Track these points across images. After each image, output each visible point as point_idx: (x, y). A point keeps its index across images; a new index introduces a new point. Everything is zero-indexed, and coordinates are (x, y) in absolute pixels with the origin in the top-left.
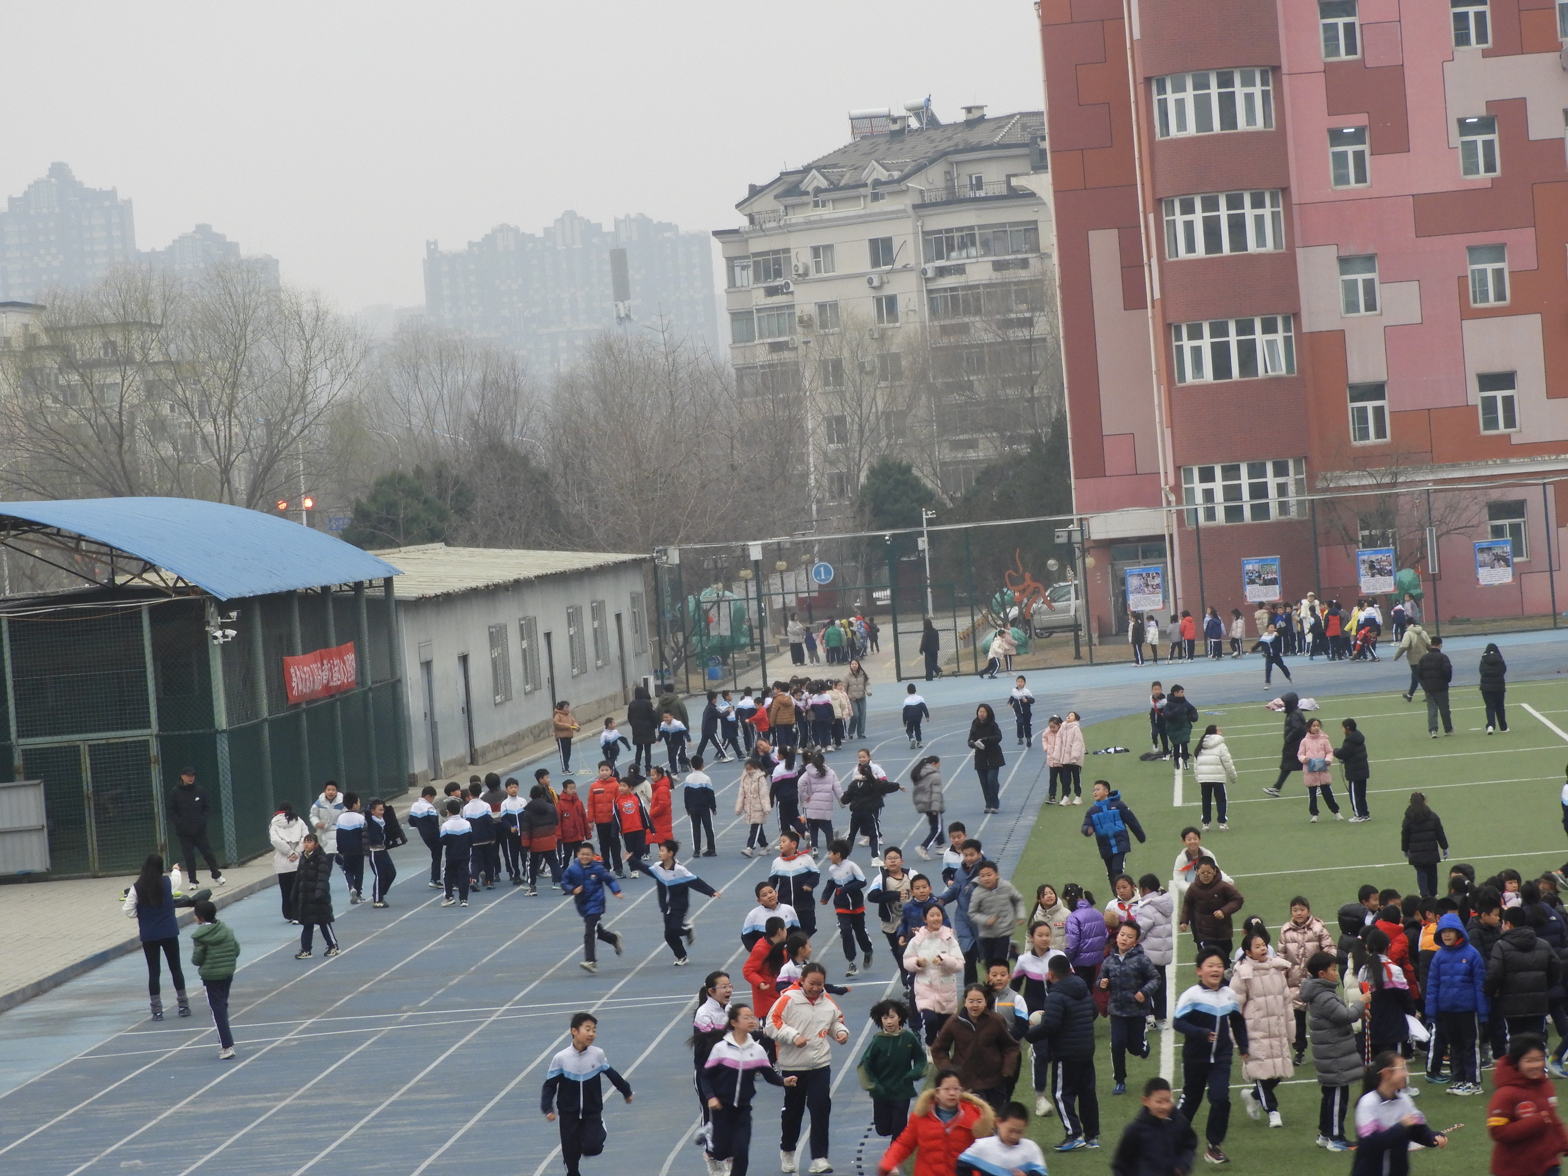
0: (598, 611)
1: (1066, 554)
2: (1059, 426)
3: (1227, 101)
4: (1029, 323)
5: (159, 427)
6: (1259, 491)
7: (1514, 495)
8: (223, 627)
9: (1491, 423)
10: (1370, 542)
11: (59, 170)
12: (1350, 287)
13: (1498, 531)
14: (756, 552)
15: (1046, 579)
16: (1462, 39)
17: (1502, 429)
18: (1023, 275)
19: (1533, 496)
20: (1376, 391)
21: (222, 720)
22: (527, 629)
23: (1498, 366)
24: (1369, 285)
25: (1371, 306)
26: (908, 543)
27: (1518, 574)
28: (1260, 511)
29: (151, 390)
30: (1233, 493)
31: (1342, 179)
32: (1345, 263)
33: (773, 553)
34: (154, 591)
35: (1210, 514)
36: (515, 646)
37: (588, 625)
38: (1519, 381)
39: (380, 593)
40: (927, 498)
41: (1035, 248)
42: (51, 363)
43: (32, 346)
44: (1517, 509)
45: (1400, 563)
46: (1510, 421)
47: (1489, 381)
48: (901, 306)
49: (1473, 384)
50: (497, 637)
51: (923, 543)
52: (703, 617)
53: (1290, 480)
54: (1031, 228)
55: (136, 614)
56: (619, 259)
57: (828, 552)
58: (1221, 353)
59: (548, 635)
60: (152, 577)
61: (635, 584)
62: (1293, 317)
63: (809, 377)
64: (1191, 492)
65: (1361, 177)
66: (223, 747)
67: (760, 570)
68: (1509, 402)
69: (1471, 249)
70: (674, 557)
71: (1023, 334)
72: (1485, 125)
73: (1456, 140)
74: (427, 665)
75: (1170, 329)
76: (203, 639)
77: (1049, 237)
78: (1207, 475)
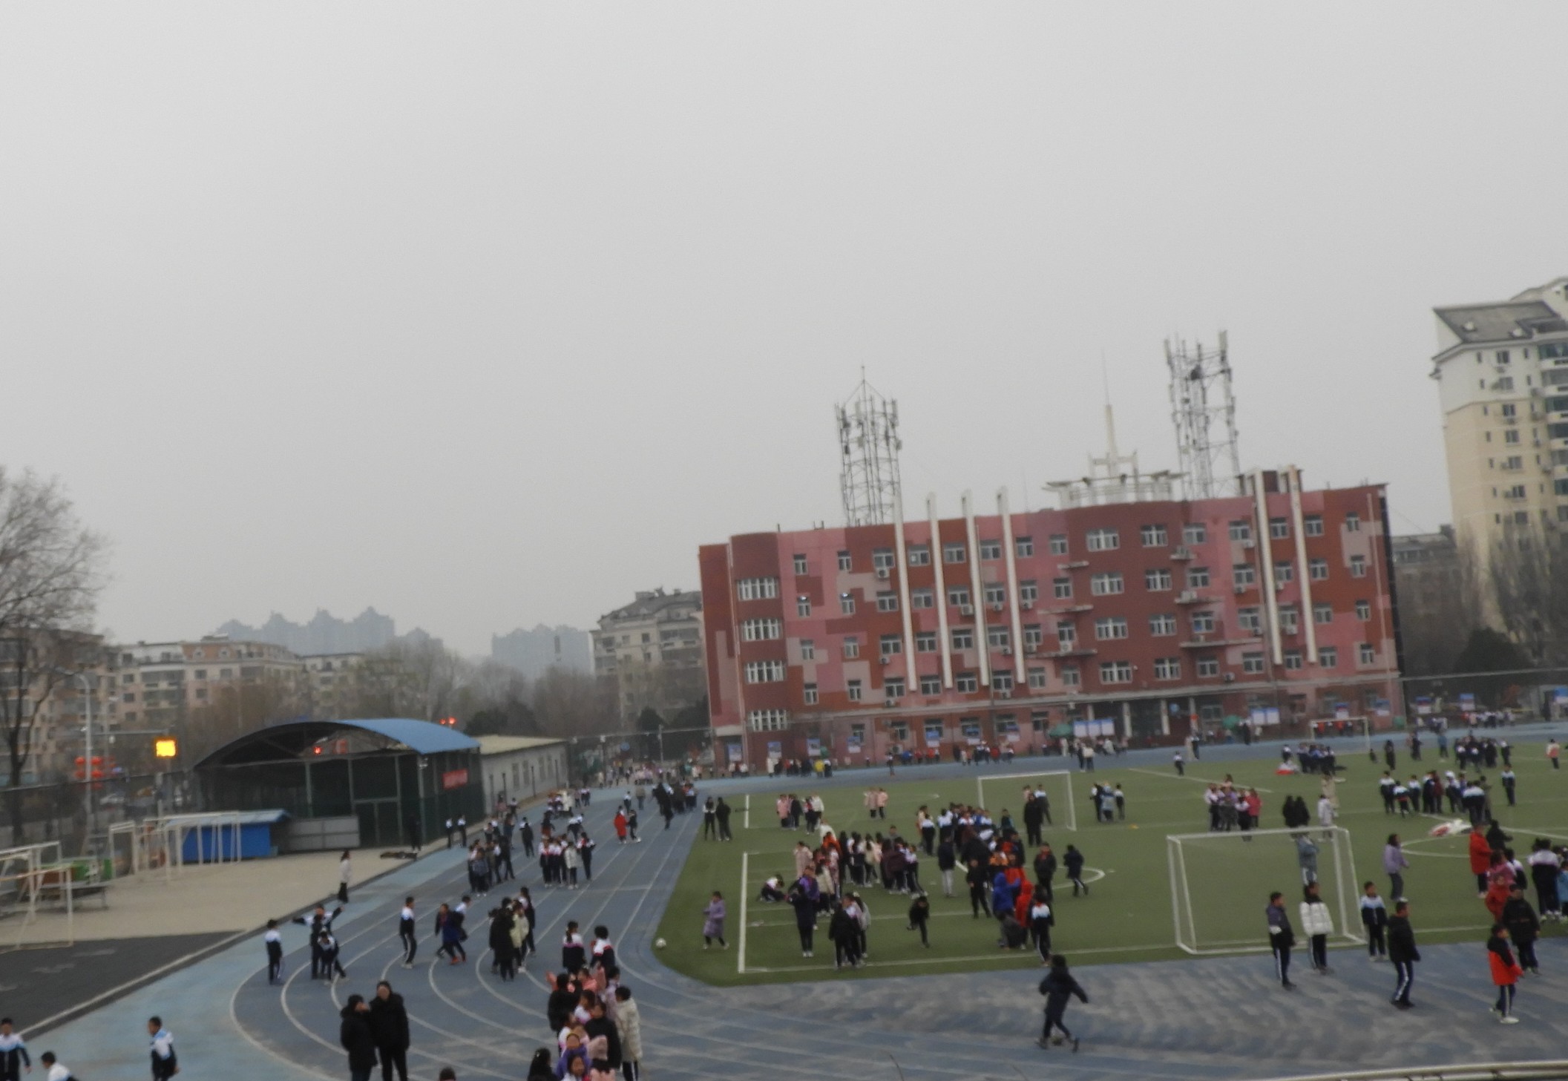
0: (549, 759)
1: (708, 741)
2: (705, 698)
3: (762, 589)
4: (695, 662)
5: (402, 695)
6: (773, 720)
7: (861, 722)
8: (423, 763)
9: (852, 696)
10: (812, 738)
11: (371, 610)
12: (804, 651)
13: (855, 734)
14: (603, 738)
15: (701, 749)
16: (841, 567)
17: (856, 699)
18: (694, 646)
19: (869, 725)
20: (813, 686)
21: (422, 794)
22: (525, 765)
23: (853, 677)
24: (811, 651)
25: (811, 657)
26: (655, 736)
27: (863, 748)
28: (774, 727)
29: (400, 683)
30: (764, 720)
31: (801, 614)
32: (803, 643)
33: (608, 739)
34: (399, 751)
35: (757, 727)
36: (521, 770)
37: (546, 763)
38: (862, 683)
39: (476, 752)
40: (661, 721)
41: (698, 637)
42: (367, 673)
43: (360, 667)
44: (861, 727)
45: (822, 744)
46: (859, 697)
47: (853, 683)
48: (652, 656)
49: (846, 684)
50: (515, 767)
51: (660, 737)
52: (585, 761)
53: (785, 716)
54: (696, 631)
55: (393, 759)
56: (557, 640)
57: (628, 739)
58: (760, 673)
59: (532, 768)
60: (398, 746)
61: (562, 750)
62: (785, 660)
63: (621, 681)
64: (751, 721)
65: (808, 613)
66: (422, 805)
67: (605, 746)
68: (858, 691)
69: (845, 638)
70: (575, 740)
71: (693, 666)
72: (849, 597)
73: (840, 602)
74: (491, 777)
75: (743, 665)
76: (416, 767)
77: (702, 633)
78: (756, 714)
